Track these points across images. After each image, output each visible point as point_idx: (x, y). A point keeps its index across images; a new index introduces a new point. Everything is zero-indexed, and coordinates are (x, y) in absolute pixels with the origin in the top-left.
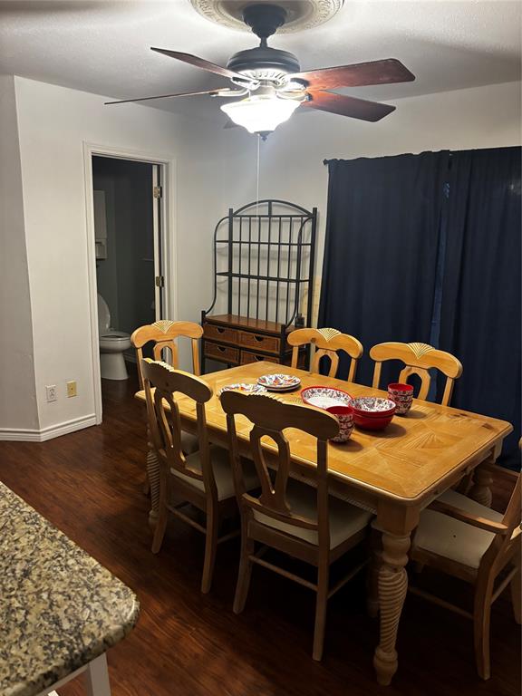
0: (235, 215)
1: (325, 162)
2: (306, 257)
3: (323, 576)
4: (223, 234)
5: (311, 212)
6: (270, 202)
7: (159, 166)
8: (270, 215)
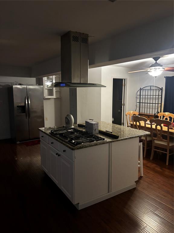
0: (142, 89)
1: (165, 77)
2: (160, 98)
3: (168, 151)
4: (138, 94)
5: (161, 88)
6: (151, 86)
7: (124, 79)
8: (151, 89)
